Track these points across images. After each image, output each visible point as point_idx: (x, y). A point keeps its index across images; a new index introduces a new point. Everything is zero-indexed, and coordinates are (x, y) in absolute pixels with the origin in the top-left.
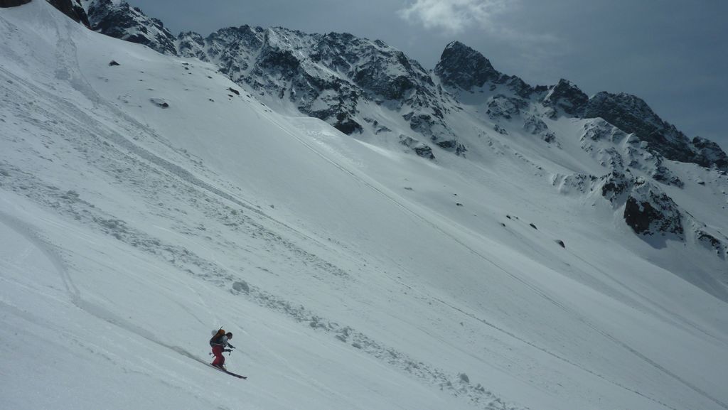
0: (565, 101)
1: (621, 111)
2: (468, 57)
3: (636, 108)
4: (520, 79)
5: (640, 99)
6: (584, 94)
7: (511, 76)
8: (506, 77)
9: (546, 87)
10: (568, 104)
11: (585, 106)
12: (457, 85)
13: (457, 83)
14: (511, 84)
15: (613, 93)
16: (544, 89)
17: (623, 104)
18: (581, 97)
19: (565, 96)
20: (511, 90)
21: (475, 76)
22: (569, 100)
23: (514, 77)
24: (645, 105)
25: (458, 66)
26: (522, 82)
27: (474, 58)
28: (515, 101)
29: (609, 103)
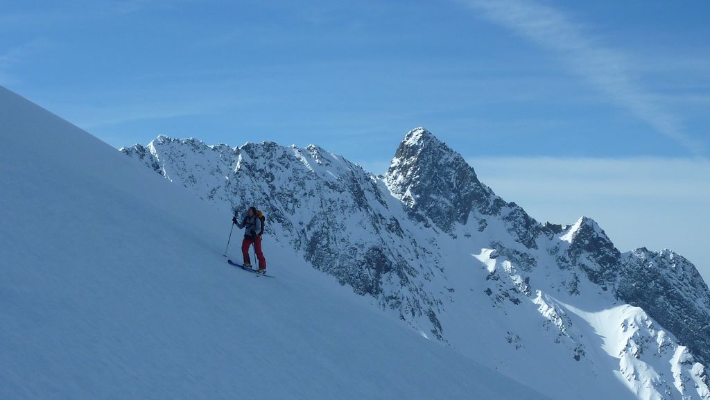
0: (588, 258)
1: (666, 285)
2: (442, 162)
3: (685, 281)
4: (522, 210)
5: (691, 264)
6: (616, 249)
7: (509, 202)
8: (499, 203)
9: (560, 226)
10: (594, 266)
11: (616, 269)
12: (430, 221)
13: (431, 216)
14: (508, 219)
15: (654, 252)
16: (556, 229)
17: (668, 271)
18: (611, 254)
19: (589, 249)
20: (509, 230)
21: (455, 204)
22: (595, 256)
23: (512, 204)
24: (698, 275)
25: (428, 182)
26: (526, 216)
27: (450, 166)
28: (518, 257)
29: (650, 270)
